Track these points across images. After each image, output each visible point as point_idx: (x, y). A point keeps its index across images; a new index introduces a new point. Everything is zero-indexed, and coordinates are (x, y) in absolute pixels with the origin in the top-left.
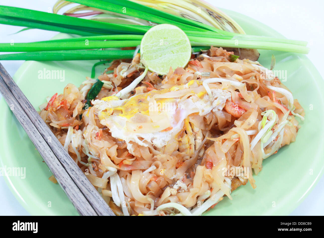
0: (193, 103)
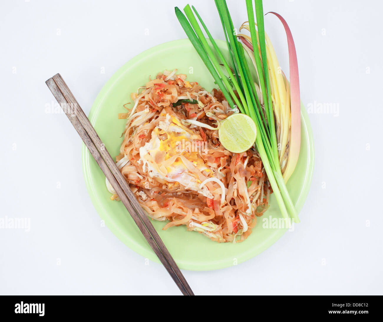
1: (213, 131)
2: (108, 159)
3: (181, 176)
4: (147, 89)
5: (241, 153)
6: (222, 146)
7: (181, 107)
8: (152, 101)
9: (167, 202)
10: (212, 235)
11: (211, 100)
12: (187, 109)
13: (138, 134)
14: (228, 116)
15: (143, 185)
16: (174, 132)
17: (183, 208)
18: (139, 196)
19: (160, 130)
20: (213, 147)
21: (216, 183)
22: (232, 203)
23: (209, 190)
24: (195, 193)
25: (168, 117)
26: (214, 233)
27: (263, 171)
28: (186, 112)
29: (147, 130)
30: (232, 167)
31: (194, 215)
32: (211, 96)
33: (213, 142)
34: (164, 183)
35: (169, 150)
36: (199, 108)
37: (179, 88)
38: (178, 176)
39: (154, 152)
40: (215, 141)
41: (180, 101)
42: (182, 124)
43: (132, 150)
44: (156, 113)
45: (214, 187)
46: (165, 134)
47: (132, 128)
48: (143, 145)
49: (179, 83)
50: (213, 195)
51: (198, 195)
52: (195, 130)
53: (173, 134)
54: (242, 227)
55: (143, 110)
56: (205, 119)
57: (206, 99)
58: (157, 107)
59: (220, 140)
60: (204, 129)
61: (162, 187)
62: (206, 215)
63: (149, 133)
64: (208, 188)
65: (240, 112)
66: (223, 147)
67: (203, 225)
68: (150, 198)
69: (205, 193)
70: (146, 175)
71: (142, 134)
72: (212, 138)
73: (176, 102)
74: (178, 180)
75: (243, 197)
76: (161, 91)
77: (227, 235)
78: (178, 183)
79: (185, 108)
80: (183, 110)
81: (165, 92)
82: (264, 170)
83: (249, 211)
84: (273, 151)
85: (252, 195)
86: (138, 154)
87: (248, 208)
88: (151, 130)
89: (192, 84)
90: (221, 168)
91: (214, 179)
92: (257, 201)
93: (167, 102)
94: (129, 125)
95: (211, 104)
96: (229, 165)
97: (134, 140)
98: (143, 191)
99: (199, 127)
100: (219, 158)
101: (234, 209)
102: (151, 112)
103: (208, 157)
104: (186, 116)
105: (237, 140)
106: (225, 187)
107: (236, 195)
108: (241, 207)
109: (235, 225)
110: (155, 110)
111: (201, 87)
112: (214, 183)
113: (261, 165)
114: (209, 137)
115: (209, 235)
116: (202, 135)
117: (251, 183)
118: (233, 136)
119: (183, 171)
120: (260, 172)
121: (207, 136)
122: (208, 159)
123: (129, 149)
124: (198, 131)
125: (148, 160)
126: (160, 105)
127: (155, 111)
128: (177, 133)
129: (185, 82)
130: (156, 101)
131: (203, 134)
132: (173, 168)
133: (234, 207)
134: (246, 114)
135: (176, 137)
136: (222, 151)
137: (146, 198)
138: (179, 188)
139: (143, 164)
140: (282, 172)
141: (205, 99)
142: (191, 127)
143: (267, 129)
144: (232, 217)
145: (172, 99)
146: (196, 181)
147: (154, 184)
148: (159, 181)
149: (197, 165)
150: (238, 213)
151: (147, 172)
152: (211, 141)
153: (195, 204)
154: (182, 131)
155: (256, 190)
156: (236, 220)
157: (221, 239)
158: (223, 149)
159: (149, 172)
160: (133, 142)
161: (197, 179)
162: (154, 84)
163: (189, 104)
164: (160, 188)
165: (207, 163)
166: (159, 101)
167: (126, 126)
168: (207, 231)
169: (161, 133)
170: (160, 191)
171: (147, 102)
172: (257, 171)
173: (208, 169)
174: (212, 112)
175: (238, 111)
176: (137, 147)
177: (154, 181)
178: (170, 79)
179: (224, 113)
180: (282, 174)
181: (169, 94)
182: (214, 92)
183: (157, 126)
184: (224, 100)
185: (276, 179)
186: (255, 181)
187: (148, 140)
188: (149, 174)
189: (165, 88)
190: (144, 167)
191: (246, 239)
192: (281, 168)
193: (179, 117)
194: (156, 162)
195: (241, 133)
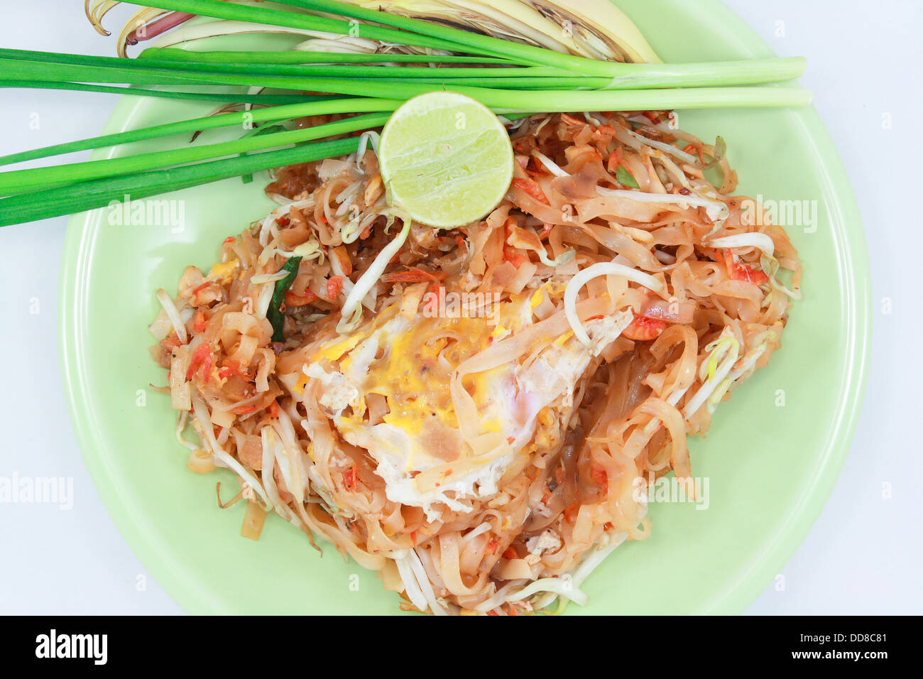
0: (552, 369)
1: (410, 239)
3: (527, 391)
4: (192, 412)
5: (515, 173)
6: (469, 225)
7: (292, 319)
8: (237, 408)
9: (592, 469)
10: (750, 362)
11: (301, 211)
12: (303, 303)
13: (336, 489)
14: (377, 173)
15: (509, 530)
16: (372, 367)
17: (631, 423)
18: (541, 555)
19: (349, 411)
20: (465, 256)
21: (585, 285)
22: (666, 257)
23: (601, 317)
24: (595, 368)
25: (313, 370)
26: (743, 353)
27: (597, 122)
28: (311, 308)
29: (334, 454)
30: (546, 216)
31: (666, 393)
32: (285, 207)
33: (445, 253)
34: (529, 457)
35: (425, 401)
36: (316, 260)
37: (228, 303)
38: (521, 404)
39: (416, 456)
40: (445, 244)
41: (270, 315)
42: (351, 334)
43: (382, 526)
44: (285, 409)
45: (596, 297)
46: (371, 400)
47: (306, 504)
48: (377, 484)
49: (209, 296)
50: (625, 309)
51: (604, 361)
52: (385, 299)
53: (377, 375)
54: (752, 253)
55: (261, 448)
56: (358, 252)
57: (293, 227)
58: (266, 398)
59: (448, 224)
60: (394, 265)
61: (536, 468)
62: (679, 356)
63: (345, 453)
64: (594, 318)
65: (379, 129)
66: (473, 223)
67: (707, 378)
68: (558, 523)
69: (611, 330)
70: (484, 506)
71: (340, 478)
72: (429, 252)
73: (269, 329)
74: (535, 407)
75: (659, 215)
76: (219, 365)
77: (765, 309)
78: (544, 408)
79: (298, 307)
80: (302, 316)
81: (224, 353)
82: (592, 114)
83: (715, 211)
84: (546, 64)
85: (664, 184)
86: (405, 510)
87: (701, 211)
88: (340, 440)
89: (225, 257)
90: (543, 253)
91: (571, 290)
92: (688, 175)
93: (262, 356)
94: (291, 513)
95: (316, 216)
96: (540, 227)
97: (353, 509)
98: (528, 540)
99: (379, 280)
100: (508, 250)
101: (688, 259)
102: (274, 423)
103: (492, 282)
104: (327, 312)
105: (468, 170)
106: (610, 261)
107: (645, 236)
108: (689, 231)
109: (742, 274)
110: (273, 409)
111: (246, 230)
112: (584, 291)
113: (575, 122)
114: (421, 260)
115: (746, 369)
116: (412, 280)
117: (624, 172)
118: (449, 179)
119: (513, 380)
120: (598, 132)
121: (419, 265)
122: (499, 284)
123: (376, 536)
124: (391, 290)
125: (438, 485)
126: (263, 385)
127: (276, 410)
128: (376, 358)
129: (212, 277)
130: (246, 392)
131: (407, 278)
132: (492, 409)
133: (681, 256)
134: (390, 113)
135: (388, 368)
136: (489, 232)
137: (554, 537)
138: (561, 414)
139: (446, 505)
140: (622, 58)
141: (292, 229)
142: (372, 308)
143: (463, 60)
144: (713, 274)
145: (259, 338)
146: (558, 349)
147: (519, 492)
148: (516, 473)
149: (509, 327)
150: (708, 248)
151: (473, 502)
152: (439, 259)
153: (630, 379)
154: (377, 341)
155: (651, 162)
156: (725, 264)
157: (772, 334)
158: (483, 225)
159: (475, 495)
160: (359, 515)
161: (554, 345)
162: (186, 380)
163: (291, 288)
164: (537, 479)
165: (510, 293)
166: (250, 382)
167: (291, 521)
168: (733, 369)
169: (361, 410)
170: (546, 482)
171: (237, 424)
172: (592, 140)
173: (532, 299)
174: (343, 220)
175: (373, 133)
176: (380, 508)
177: (510, 488)
178: (185, 322)
179: (361, 184)
180: (627, 62)
181: (239, 341)
182: (277, 193)
183: (331, 417)
184: (317, 169)
185: (637, 88)
186: (623, 159)
187: (366, 464)
188: (481, 496)
189: (214, 348)
190: (455, 506)
191: (796, 252)
192: (608, 59)
193: (323, 336)
194: (456, 459)
195: (449, 147)
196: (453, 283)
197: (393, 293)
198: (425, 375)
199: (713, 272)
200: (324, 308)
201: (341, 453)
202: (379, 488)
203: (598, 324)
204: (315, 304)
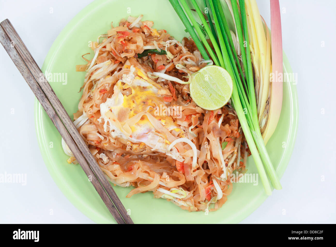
0: (157, 142)
1: (184, 85)
2: (64, 116)
3: (148, 136)
4: (109, 37)
5: (215, 110)
6: (194, 102)
7: (147, 58)
8: (114, 51)
9: (132, 166)
10: (182, 203)
11: (181, 50)
12: (154, 60)
13: (99, 88)
14: (201, 68)
15: (104, 146)
16: (140, 87)
17: (150, 172)
18: (100, 159)
19: (123, 84)
20: (184, 104)
21: (187, 144)
22: (205, 167)
23: (178, 151)
24: (163, 156)
25: (133, 69)
26: (184, 200)
27: (240, 131)
28: (153, 63)
29: (109, 84)
30: (205, 126)
31: (162, 180)
32: (181, 45)
33: (183, 98)
35: (134, 106)
36: (168, 60)
37: (145, 37)
38: (143, 136)
39: (116, 109)
40: (185, 97)
41: (146, 51)
42: (148, 77)
43: (92, 106)
44: (119, 65)
45: (184, 148)
46: (129, 89)
47: (92, 82)
49: (145, 31)
50: (183, 158)
51: (166, 158)
52: (163, 84)
53: (138, 89)
54: (216, 193)
55: (104, 62)
56: (175, 72)
57: (175, 49)
58: (120, 58)
59: (192, 95)
60: (174, 83)
61: (126, 148)
62: (175, 180)
64: (177, 149)
65: (214, 64)
67: (171, 191)
68: (112, 161)
69: (175, 156)
70: (108, 135)
71: (102, 88)
72: (182, 93)
73: (141, 52)
74: (144, 141)
75: (217, 159)
76: (125, 40)
77: (199, 203)
78: (144, 144)
79: (152, 59)
80: (150, 62)
81: (129, 41)
82: (241, 129)
83: (224, 176)
84: (252, 109)
85: (227, 158)
86: (99, 111)
87: (222, 172)
88: (114, 85)
89: (160, 32)
90: (192, 127)
91: (184, 139)
92: (233, 164)
93: (132, 52)
94: (88, 78)
95: (181, 55)
96: (201, 124)
97: (94, 95)
98: (104, 153)
99: (168, 80)
100: (190, 116)
101: (206, 174)
102: (113, 63)
104: (153, 68)
105: (210, 96)
106: (197, 149)
107: (209, 157)
108: (215, 171)
109: (207, 192)
110: (118, 62)
111: (170, 35)
112: (185, 144)
113: (237, 124)
114: (178, 91)
115: (178, 203)
117: (226, 144)
118: (206, 91)
119: (150, 131)
120: (236, 132)
121: (177, 91)
123: (88, 106)
124: (166, 85)
125: (110, 118)
126: (123, 55)
128: (143, 87)
129: (152, 30)
130: (119, 51)
131: (172, 89)
132: (138, 127)
133: (207, 171)
134: (220, 66)
135: (141, 92)
136: (194, 108)
137: (107, 161)
138: (145, 150)
139: (104, 123)
140: (262, 132)
141: (174, 49)
142: (158, 81)
143: (244, 83)
144: (204, 183)
145: (137, 49)
146: (164, 141)
147: (117, 145)
148: (122, 142)
149: (166, 124)
150: (212, 178)
151: (109, 131)
152: (181, 96)
153: (164, 168)
154: (148, 86)
155: (232, 152)
156: (209, 185)
157: (192, 208)
158: (195, 106)
159: (111, 131)
160: (93, 98)
161: (165, 140)
162: (117, 32)
163: (156, 55)
164: (123, 150)
165: (176, 121)
166: (123, 51)
167: (85, 79)
168: (177, 198)
169: (125, 87)
170: (123, 153)
171: (109, 52)
172: (233, 131)
173: (177, 129)
174: (182, 63)
175: (212, 63)
176: (97, 104)
177: (117, 142)
178: (135, 26)
179: (195, 65)
180: (261, 134)
181: (134, 44)
182: (185, 41)
183: (120, 79)
184: (196, 50)
185: (254, 139)
186: (230, 142)
187: (109, 95)
188: (111, 133)
189: (129, 37)
190: (105, 126)
191: (221, 207)
192: (260, 127)
193: (145, 69)
194: (119, 121)
195: (215, 87)
196: (174, 103)
197: (165, 86)
198: (143, 104)
199: (205, 183)
200: (154, 67)
201: (110, 86)
202: (103, 101)
203: (176, 151)
204: (154, 64)
